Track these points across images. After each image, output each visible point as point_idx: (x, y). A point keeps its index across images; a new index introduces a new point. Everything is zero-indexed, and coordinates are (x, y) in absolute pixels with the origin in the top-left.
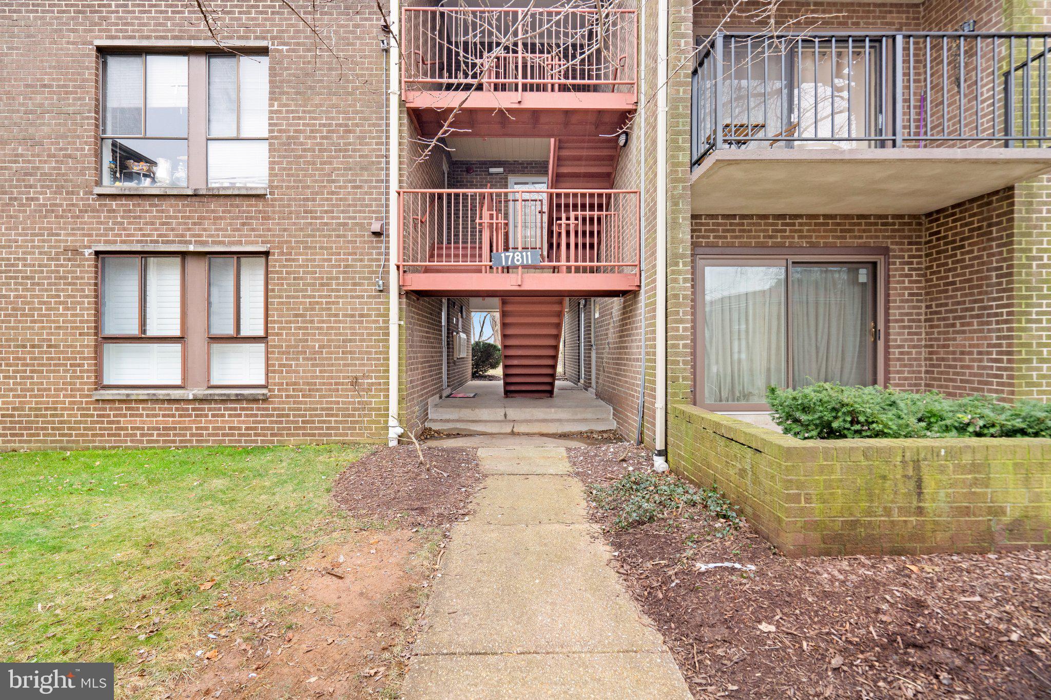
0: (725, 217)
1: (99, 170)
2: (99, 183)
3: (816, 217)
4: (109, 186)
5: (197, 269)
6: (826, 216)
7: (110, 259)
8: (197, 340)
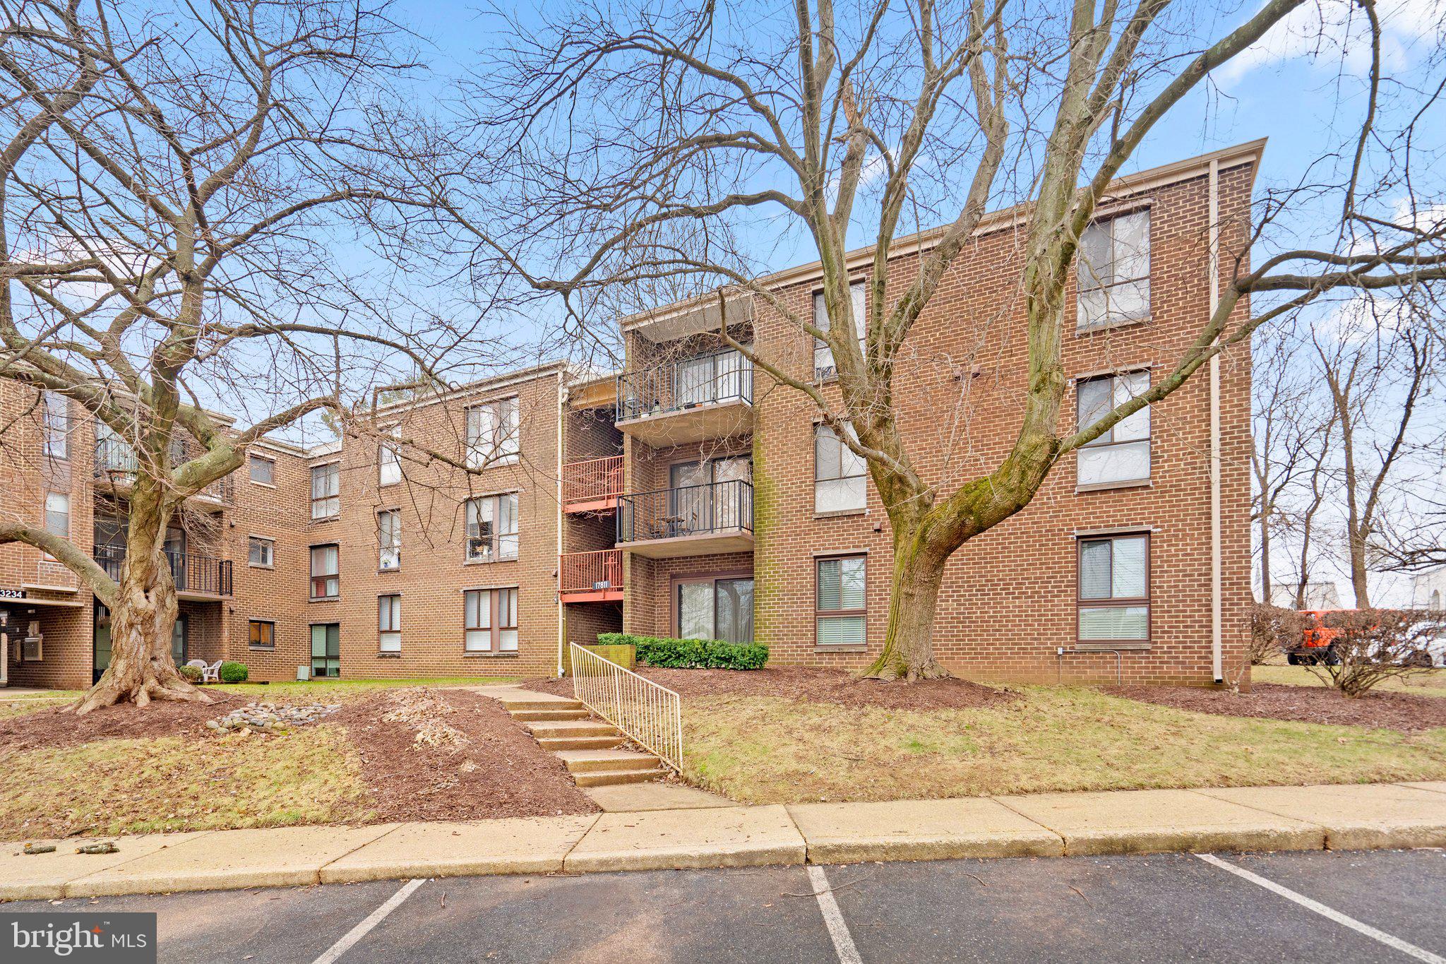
0: (684, 558)
1: (465, 554)
2: (465, 560)
3: (723, 555)
4: (470, 560)
5: (496, 595)
6: (728, 554)
7: (469, 593)
8: (496, 629)
